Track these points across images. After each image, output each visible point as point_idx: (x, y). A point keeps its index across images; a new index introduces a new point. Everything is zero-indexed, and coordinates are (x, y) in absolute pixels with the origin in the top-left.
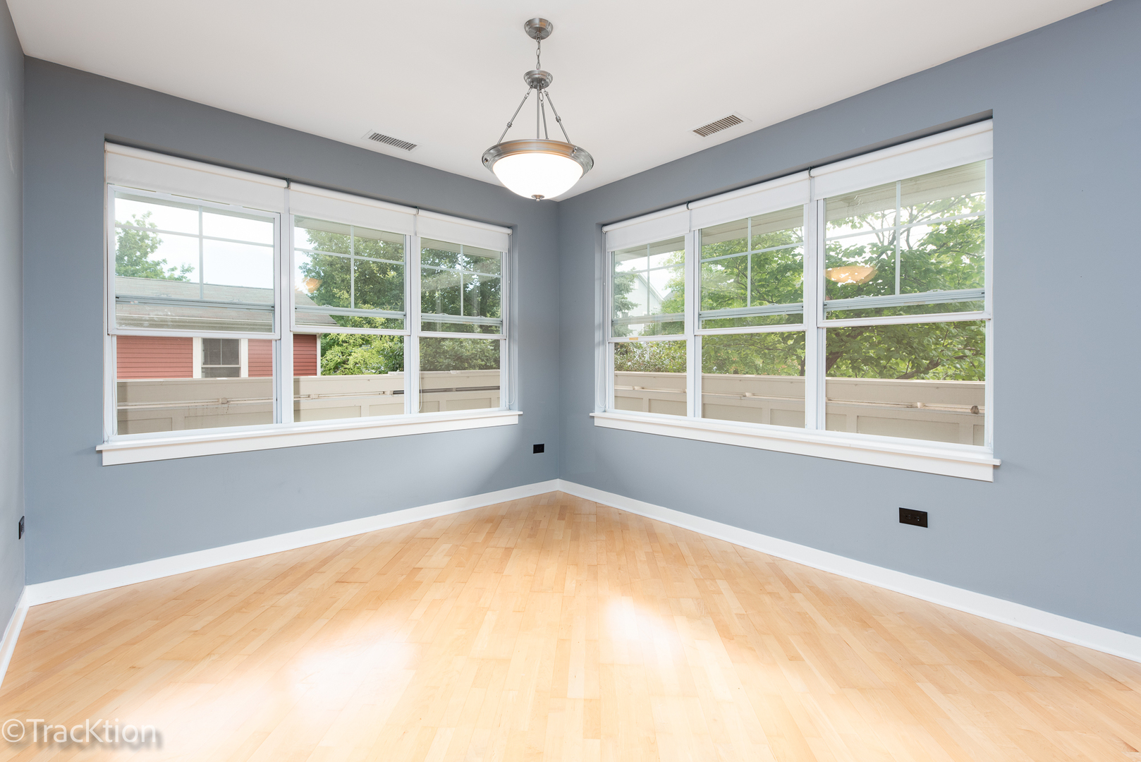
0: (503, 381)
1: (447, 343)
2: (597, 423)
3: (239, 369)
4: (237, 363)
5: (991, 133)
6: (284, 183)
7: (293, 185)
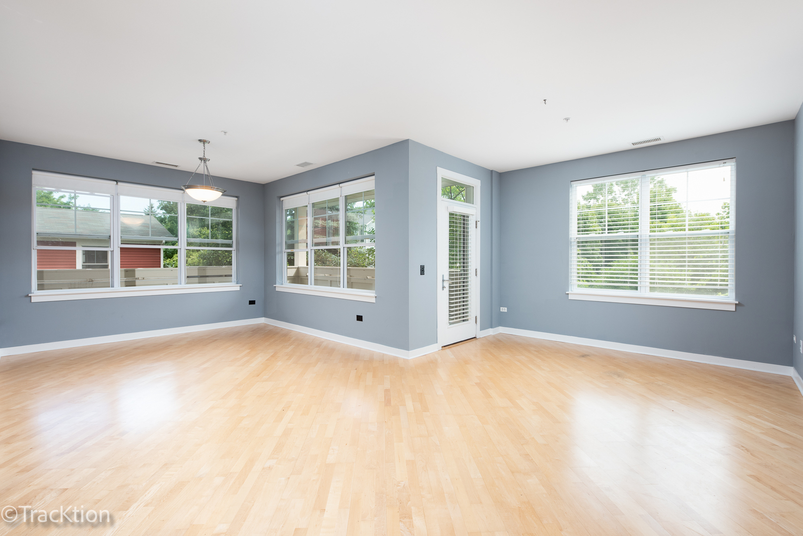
0: (234, 273)
1: (220, 252)
2: (277, 289)
3: (108, 265)
4: (107, 262)
5: (374, 181)
6: (115, 183)
7: (119, 183)
